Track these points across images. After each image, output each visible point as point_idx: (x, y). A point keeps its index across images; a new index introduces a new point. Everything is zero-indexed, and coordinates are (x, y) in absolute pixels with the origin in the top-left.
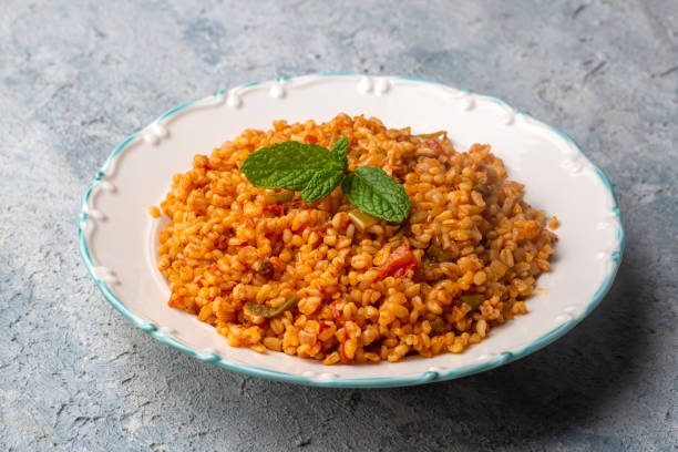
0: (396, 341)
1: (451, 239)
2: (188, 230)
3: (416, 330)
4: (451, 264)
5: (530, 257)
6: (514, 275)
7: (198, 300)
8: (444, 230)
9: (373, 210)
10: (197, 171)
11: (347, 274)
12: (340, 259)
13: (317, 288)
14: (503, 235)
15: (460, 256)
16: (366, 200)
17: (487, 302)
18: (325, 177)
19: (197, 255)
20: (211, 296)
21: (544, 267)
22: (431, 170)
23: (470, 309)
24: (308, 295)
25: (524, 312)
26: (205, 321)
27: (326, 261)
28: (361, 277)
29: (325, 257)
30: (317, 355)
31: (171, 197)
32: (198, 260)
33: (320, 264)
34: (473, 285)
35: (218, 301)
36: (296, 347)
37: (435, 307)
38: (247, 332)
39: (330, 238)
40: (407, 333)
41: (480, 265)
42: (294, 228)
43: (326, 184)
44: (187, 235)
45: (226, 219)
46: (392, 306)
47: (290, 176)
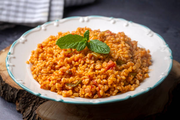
0: (114, 89)
1: (124, 57)
2: (41, 65)
3: (120, 85)
4: (125, 65)
5: (145, 61)
6: (142, 67)
7: (50, 85)
8: (121, 55)
9: (99, 51)
10: (39, 48)
11: (95, 71)
12: (92, 67)
13: (87, 76)
14: (137, 55)
15: (127, 62)
16: (96, 48)
17: (138, 75)
18: (82, 43)
19: (46, 72)
20: (54, 83)
21: (150, 63)
22: (112, 39)
23: (133, 77)
24: (85, 78)
25: (148, 77)
26: (53, 91)
27: (88, 68)
28: (100, 71)
29: (87, 67)
30: (91, 96)
31: (32, 58)
32: (47, 74)
33: (86, 69)
34: (133, 70)
35: (57, 84)
36: (84, 95)
37: (124, 78)
38: (68, 92)
39: (88, 61)
40: (117, 86)
41: (133, 64)
42: (75, 60)
43: (83, 45)
44: (41, 67)
45: (53, 60)
46: (111, 78)
47: (71, 45)
